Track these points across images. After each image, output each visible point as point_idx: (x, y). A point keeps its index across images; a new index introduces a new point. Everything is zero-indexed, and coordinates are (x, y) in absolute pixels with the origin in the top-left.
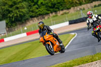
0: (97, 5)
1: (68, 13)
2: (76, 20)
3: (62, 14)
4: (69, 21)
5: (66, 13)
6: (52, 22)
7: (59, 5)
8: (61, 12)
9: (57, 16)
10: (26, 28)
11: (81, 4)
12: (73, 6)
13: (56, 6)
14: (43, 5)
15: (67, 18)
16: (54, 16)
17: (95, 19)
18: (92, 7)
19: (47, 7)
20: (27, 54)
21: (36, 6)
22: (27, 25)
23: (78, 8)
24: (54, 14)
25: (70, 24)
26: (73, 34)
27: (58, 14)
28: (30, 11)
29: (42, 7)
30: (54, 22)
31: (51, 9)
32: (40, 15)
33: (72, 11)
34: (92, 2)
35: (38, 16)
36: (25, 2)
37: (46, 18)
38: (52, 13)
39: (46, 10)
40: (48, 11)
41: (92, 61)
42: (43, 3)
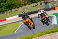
0: (35, 5)
1: (18, 10)
3: (15, 11)
4: (19, 15)
5: (16, 10)
7: (13, 5)
8: (14, 10)
9: (12, 12)
11: (25, 5)
12: (21, 6)
13: (11, 6)
14: (4, 6)
15: (17, 13)
19: (6, 6)
23: (24, 7)
24: (10, 11)
25: (19, 16)
26: (21, 22)
27: (12, 11)
29: (3, 6)
30: (10, 15)
32: (2, 11)
33: (20, 9)
34: (32, 4)
37: (5, 13)
38: (9, 10)
39: (5, 8)
40: (7, 9)
41: (32, 38)
42: (4, 4)
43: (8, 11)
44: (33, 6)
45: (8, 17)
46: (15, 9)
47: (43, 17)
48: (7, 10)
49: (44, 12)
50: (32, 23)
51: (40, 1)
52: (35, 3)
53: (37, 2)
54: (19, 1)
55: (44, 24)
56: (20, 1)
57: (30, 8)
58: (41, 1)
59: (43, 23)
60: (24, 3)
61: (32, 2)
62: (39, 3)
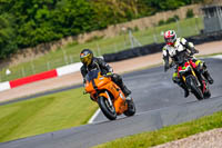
1: (102, 37)
2: (120, 53)
3: (89, 41)
5: (96, 38)
6: (66, 58)
7: (82, 19)
8: (87, 36)
9: (77, 44)
10: (8, 72)
11: (129, 18)
12: (112, 23)
13: (75, 23)
14: (47, 20)
15: (99, 49)
16: (70, 45)
17: (181, 49)
18: (154, 25)
19: (55, 23)
20: (12, 130)
21: (32, 22)
22: (11, 65)
23: (124, 27)
24: (70, 39)
27: (80, 41)
28: (18, 34)
29: (45, 23)
30: (71, 57)
31: (65, 30)
32: (40, 42)
33: (110, 32)
34: (154, 14)
35: (35, 45)
36: (6, 15)
37: (54, 48)
38: (65, 37)
40: (58, 32)
41: (154, 145)
42: (48, 16)
43: (63, 41)
44: (161, 23)
45: (65, 65)
46: (88, 31)
47: (181, 65)
48: (60, 35)
49: (186, 46)
50: (122, 96)
51: (187, 4)
52: (166, 10)
53: (174, 9)
54: (107, 3)
55: (187, 95)
56: (111, 3)
57: (147, 28)
58: (190, 4)
59: (183, 91)
60: (126, 10)
61: (156, 8)
62: (182, 11)
